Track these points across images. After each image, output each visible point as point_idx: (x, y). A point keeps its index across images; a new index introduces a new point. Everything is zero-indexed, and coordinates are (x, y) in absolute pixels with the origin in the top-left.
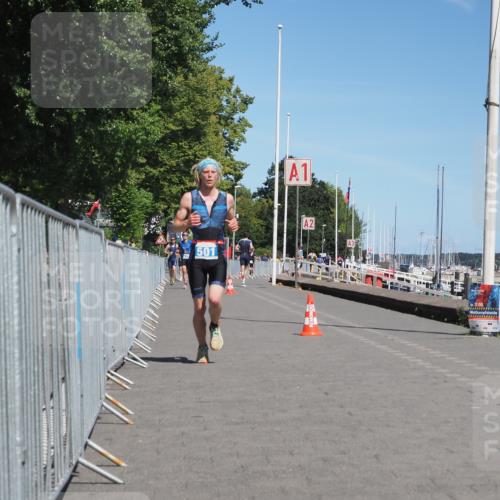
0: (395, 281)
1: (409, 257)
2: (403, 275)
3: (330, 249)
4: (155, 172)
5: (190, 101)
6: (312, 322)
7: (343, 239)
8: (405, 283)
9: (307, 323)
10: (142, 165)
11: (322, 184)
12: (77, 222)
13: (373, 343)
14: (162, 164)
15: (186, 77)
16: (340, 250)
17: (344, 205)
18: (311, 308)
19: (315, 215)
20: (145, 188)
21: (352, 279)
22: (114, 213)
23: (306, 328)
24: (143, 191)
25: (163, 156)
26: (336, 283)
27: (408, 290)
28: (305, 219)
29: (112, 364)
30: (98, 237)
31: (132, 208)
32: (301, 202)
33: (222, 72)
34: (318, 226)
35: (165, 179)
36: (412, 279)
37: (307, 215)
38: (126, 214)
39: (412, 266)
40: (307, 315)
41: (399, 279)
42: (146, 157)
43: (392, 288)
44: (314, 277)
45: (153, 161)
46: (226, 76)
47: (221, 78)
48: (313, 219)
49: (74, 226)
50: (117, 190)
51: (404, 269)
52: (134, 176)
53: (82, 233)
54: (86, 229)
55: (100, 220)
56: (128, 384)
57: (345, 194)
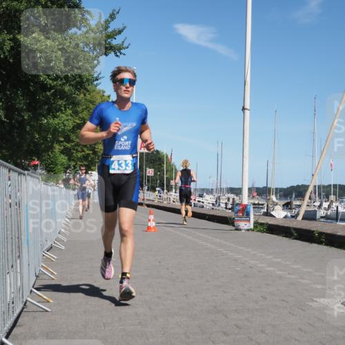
0: (196, 202)
1: (203, 190)
2: (201, 199)
3: (162, 186)
4: (69, 145)
5: (87, 108)
6: (152, 224)
7: (169, 180)
8: (201, 204)
9: (149, 225)
10: (62, 142)
11: (157, 151)
12: (26, 172)
13: (184, 235)
14: (73, 141)
15: (85, 95)
16: (167, 186)
17: (169, 163)
18: (152, 217)
19: (153, 168)
20: (64, 154)
21: (174, 202)
22: (47, 167)
23: (149, 228)
24: (62, 156)
25: (73, 137)
26: (165, 204)
27: (203, 207)
28: (148, 170)
29: (46, 248)
30: (37, 180)
31: (56, 165)
32: (146, 161)
33: (104, 92)
34: (155, 174)
35: (74, 149)
36: (205, 201)
37: (150, 168)
38: (54, 168)
39: (205, 194)
40: (149, 220)
41: (199, 201)
42: (63, 137)
43: (194, 206)
44: (153, 201)
45: (68, 139)
46: (106, 94)
47: (103, 96)
48: (153, 170)
49: (24, 175)
50: (49, 155)
51: (201, 196)
52: (57, 148)
53: (28, 178)
54: (31, 176)
55: (39, 171)
56: (54, 258)
57: (169, 157)
